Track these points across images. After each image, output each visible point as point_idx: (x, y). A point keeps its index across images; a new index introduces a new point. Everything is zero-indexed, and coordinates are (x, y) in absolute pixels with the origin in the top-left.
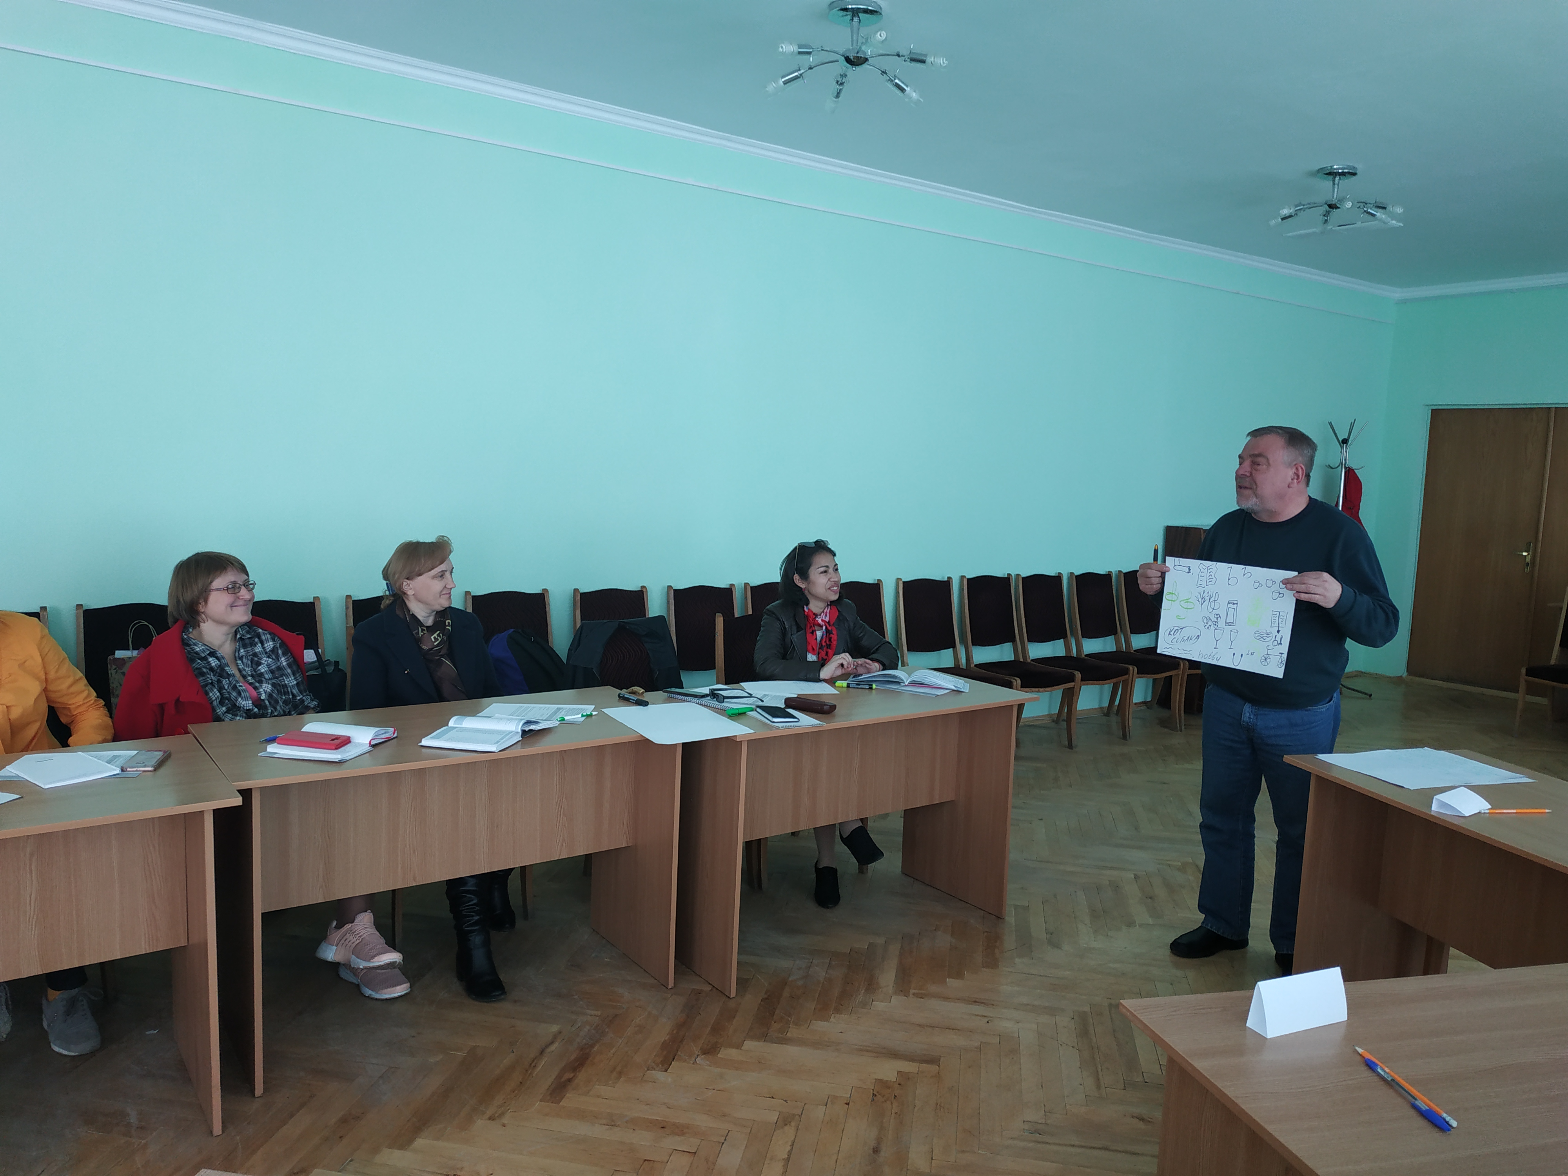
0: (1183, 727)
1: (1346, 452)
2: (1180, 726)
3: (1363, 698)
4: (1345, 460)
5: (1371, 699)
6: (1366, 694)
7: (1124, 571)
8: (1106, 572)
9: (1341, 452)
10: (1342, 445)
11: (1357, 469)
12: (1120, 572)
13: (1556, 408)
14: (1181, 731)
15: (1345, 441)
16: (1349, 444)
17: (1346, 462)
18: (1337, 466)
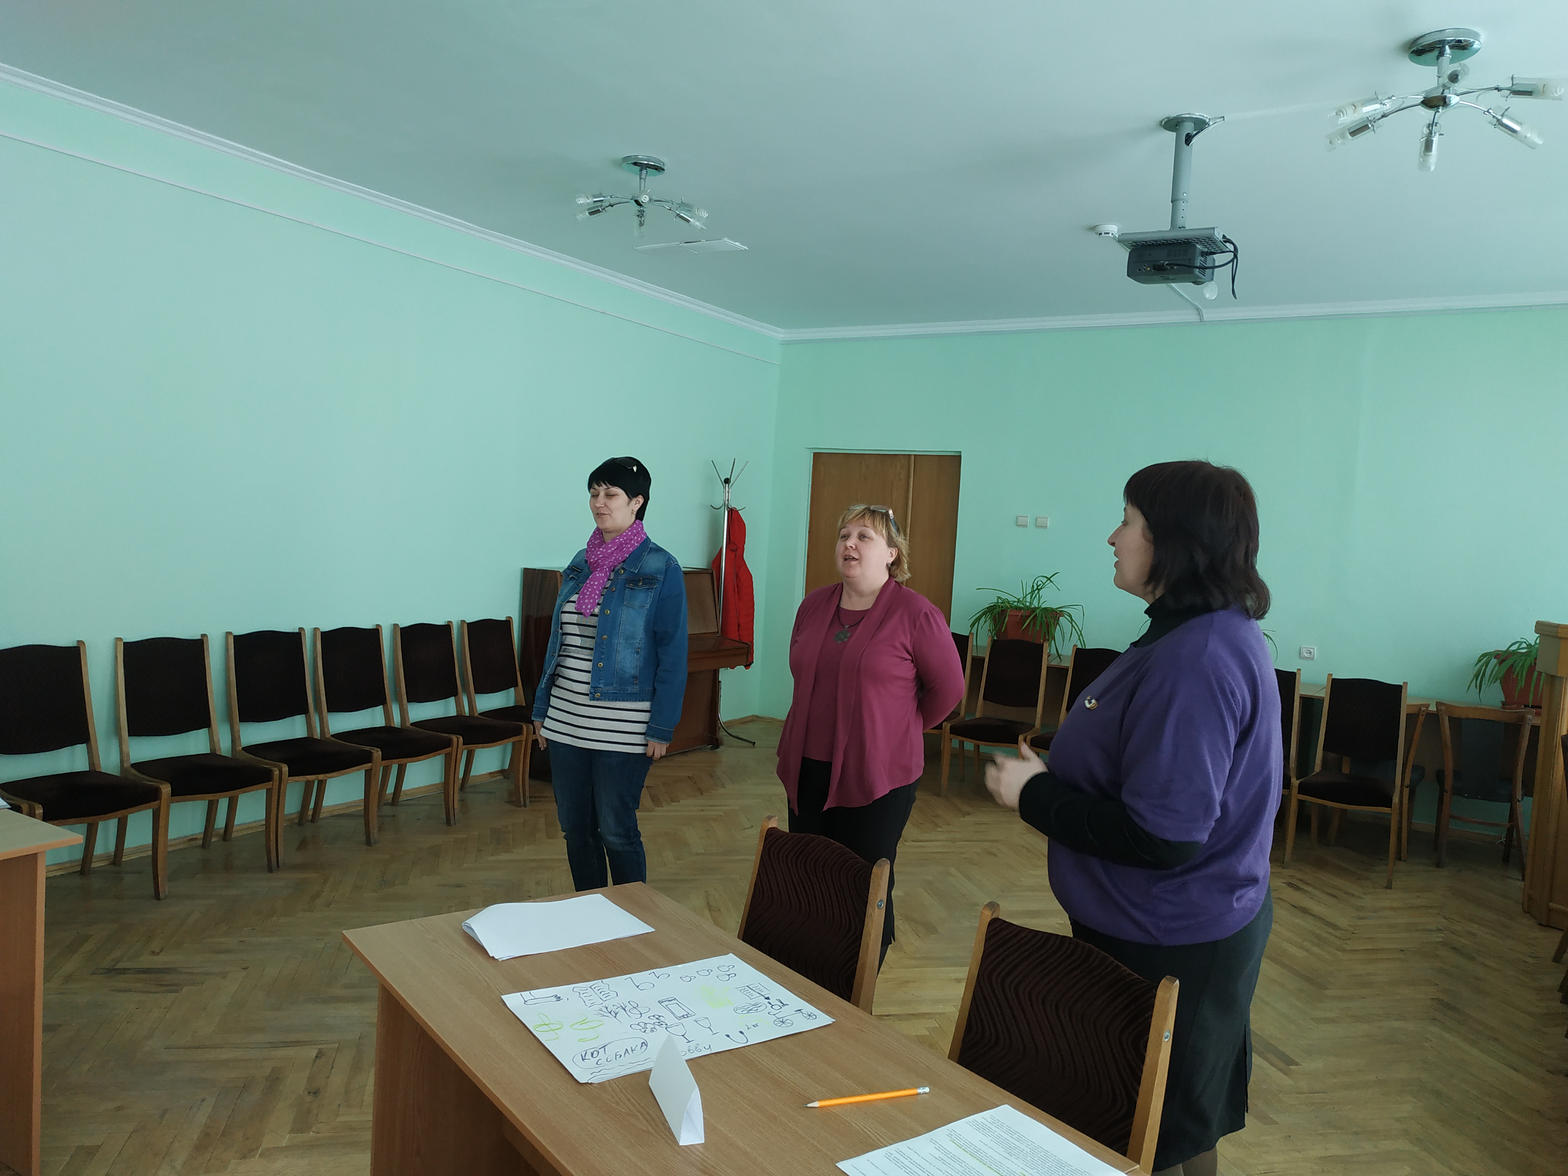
0: (528, 802)
1: (728, 492)
2: (524, 801)
3: (745, 747)
4: (728, 500)
5: (754, 748)
6: (750, 742)
7: (468, 621)
8: (445, 622)
9: (724, 492)
10: (724, 484)
11: (740, 510)
12: (463, 622)
13: (915, 455)
14: (525, 806)
15: (727, 481)
16: (730, 484)
17: (728, 502)
18: (720, 506)
